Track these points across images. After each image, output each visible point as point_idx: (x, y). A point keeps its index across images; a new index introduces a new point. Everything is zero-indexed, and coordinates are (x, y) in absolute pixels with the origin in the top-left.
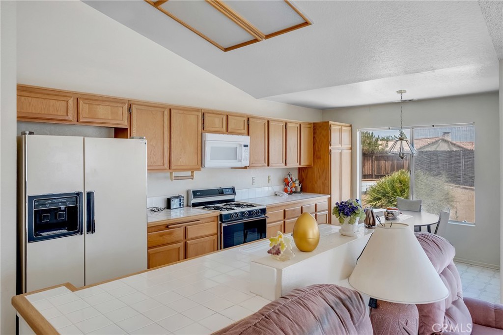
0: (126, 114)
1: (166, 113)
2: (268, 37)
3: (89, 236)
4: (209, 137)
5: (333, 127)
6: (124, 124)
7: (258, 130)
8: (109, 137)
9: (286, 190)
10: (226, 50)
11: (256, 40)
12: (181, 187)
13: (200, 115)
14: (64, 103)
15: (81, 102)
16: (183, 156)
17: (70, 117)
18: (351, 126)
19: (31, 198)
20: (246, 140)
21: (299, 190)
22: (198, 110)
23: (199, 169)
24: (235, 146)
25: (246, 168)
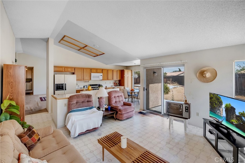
0: (74, 70)
1: (82, 69)
2: (100, 55)
3: (65, 91)
4: (92, 74)
5: (125, 71)
6: (74, 72)
7: (105, 72)
8: (72, 74)
9: (114, 85)
10: (94, 57)
11: (98, 56)
12: (87, 84)
13: (90, 69)
14: (62, 69)
15: (65, 68)
16: (86, 77)
17: (63, 71)
18: (131, 70)
19: (56, 84)
20: (102, 74)
21: (118, 85)
22: (90, 68)
23: (90, 80)
24: (98, 75)
25: (102, 80)
